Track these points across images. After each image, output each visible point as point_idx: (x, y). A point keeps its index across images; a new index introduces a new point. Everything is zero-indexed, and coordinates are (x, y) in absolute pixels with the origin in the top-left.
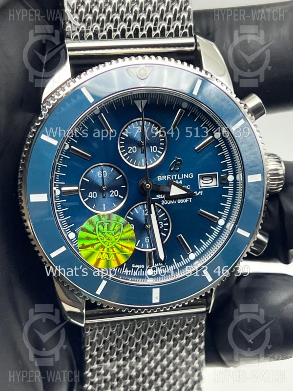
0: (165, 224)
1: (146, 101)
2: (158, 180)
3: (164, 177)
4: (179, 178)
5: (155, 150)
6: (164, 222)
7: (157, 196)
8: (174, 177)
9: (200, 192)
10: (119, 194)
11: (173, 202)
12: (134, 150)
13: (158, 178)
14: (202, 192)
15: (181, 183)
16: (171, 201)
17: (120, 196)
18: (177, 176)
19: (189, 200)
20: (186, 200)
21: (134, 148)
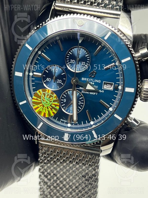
0: (82, 103)
1: (84, 38)
2: (82, 80)
3: (85, 79)
4: (93, 81)
5: (84, 64)
6: (81, 102)
7: (80, 88)
8: (90, 80)
9: (102, 91)
10: (61, 82)
11: (88, 93)
12: (73, 62)
13: (82, 79)
14: (103, 91)
15: (94, 84)
16: (87, 92)
17: (62, 83)
18: (92, 80)
19: (96, 93)
20: (95, 93)
21: (74, 61)
